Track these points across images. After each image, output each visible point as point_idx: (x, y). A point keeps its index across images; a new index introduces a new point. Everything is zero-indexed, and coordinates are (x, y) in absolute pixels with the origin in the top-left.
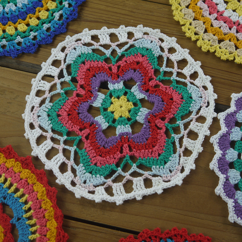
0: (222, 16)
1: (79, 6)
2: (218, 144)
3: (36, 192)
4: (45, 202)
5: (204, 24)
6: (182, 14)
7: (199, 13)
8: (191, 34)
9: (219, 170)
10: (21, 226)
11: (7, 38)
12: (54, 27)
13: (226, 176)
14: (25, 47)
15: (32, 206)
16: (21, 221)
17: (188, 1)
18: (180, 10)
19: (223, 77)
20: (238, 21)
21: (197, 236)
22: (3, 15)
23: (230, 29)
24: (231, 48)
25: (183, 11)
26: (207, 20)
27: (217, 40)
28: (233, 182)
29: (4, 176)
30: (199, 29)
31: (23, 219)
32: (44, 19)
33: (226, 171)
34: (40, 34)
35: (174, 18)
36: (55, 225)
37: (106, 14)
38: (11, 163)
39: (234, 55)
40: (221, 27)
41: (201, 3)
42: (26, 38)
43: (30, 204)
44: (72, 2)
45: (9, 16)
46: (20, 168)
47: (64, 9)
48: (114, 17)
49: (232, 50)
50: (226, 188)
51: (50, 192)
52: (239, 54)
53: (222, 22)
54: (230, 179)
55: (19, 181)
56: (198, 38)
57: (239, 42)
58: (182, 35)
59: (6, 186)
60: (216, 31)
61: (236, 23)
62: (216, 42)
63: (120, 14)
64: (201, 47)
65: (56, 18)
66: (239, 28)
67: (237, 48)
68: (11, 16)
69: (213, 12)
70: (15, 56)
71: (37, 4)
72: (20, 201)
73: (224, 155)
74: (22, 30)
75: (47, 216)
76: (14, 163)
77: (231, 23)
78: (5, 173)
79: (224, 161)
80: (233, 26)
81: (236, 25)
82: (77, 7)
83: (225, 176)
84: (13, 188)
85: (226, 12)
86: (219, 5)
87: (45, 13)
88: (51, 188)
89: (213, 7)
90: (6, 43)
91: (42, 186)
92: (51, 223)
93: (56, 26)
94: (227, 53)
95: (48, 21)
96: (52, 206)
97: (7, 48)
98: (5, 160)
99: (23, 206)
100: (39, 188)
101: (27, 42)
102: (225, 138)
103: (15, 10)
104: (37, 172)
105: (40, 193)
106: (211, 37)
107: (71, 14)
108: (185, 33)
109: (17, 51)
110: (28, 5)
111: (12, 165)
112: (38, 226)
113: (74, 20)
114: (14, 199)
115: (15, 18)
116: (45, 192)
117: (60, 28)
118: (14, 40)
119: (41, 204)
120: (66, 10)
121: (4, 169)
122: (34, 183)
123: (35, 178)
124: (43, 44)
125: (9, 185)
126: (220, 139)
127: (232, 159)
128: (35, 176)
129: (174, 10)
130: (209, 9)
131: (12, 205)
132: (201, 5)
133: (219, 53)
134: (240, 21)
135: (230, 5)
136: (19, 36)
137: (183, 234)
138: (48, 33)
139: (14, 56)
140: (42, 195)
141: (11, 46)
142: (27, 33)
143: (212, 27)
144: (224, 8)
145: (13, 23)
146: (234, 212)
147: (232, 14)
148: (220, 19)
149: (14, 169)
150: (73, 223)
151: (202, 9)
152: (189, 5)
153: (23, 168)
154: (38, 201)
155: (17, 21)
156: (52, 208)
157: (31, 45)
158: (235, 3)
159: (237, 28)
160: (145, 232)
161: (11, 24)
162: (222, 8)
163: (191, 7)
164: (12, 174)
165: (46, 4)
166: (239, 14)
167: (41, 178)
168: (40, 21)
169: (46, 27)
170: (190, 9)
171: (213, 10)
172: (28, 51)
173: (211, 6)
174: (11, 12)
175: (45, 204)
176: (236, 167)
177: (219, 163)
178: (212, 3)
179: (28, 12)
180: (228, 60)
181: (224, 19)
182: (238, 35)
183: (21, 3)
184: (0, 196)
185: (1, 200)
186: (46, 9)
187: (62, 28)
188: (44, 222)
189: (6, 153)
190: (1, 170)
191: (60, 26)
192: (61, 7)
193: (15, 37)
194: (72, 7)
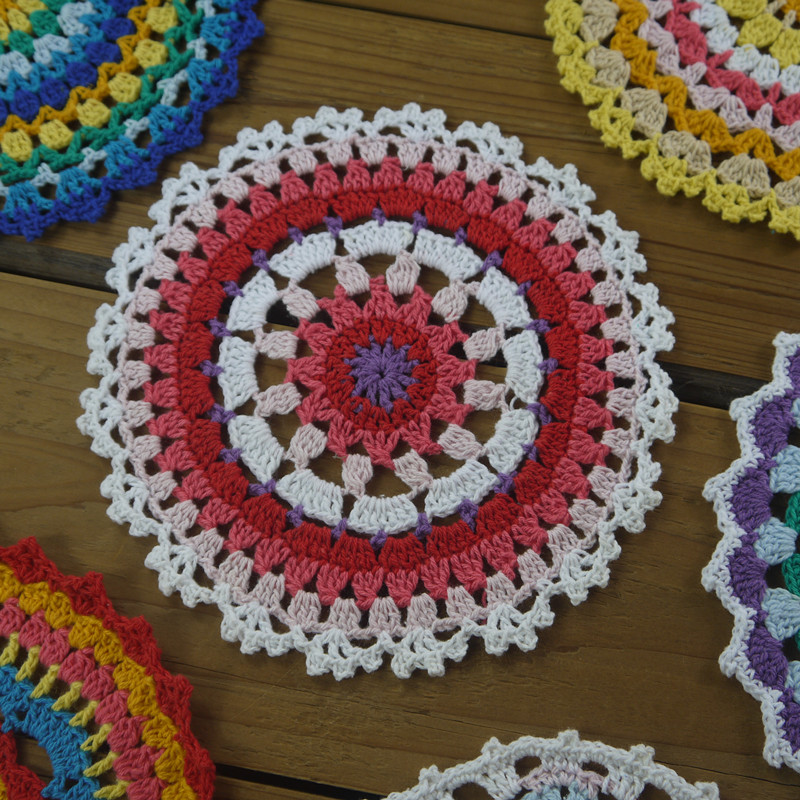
0: (725, 69)
1: (242, 53)
2: (730, 506)
3: (122, 693)
4: (154, 725)
5: (662, 101)
6: (588, 67)
7: (647, 61)
8: (620, 138)
9: (732, 590)
11: (6, 172)
12: (161, 129)
13: (755, 612)
14: (67, 201)
15: (112, 737)
16: (78, 790)
17: (607, 23)
18: (581, 53)
19: (732, 281)
20: (777, 86)
23: (752, 113)
24: (755, 181)
25: (591, 57)
26: (675, 84)
27: (707, 154)
28: (781, 632)
29: (15, 640)
30: (646, 116)
31: (84, 784)
32: (125, 101)
33: (756, 595)
34: (115, 153)
35: (562, 82)
36: (190, 799)
37: (334, 78)
38: (36, 597)
39: (767, 205)
40: (722, 109)
41: (651, 27)
42: (69, 170)
43: (105, 733)
44: (219, 40)
45: (9, 96)
46: (68, 613)
47: (192, 64)
48: (361, 87)
49: (758, 187)
50: (755, 653)
51: (169, 692)
52: (783, 201)
53: (724, 93)
54: (768, 623)
55: (66, 657)
56: (643, 149)
57: (782, 158)
58: (591, 139)
59: (25, 675)
60: (703, 122)
61: (771, 94)
62: (705, 161)
64: (656, 180)
65: (167, 98)
66: (779, 112)
67: (775, 179)
68: (16, 94)
69: (693, 57)
70: (35, 232)
71: (102, 52)
72: (73, 721)
73: (749, 541)
74: (56, 144)
75: (162, 771)
76: (45, 596)
77: (753, 95)
78: (18, 630)
79: (751, 562)
80: (759, 103)
81: (771, 100)
82: (235, 57)
83: (753, 612)
84: (46, 682)
85: (735, 54)
86: (714, 31)
87: (129, 83)
88: (170, 677)
89: (693, 41)
90: (3, 191)
91: (142, 669)
92: (177, 792)
93: (168, 124)
94: (743, 196)
95: (140, 107)
96: (176, 738)
97: (9, 208)
98: (17, 589)
99: (84, 740)
100: (132, 678)
101: (73, 185)
102: (752, 484)
103: (28, 74)
104: (122, 625)
105: (136, 694)
106: (687, 145)
107: (216, 84)
108: (599, 133)
109: (42, 218)
110: (71, 57)
111: (40, 603)
113: (227, 102)
114: (53, 718)
115: (31, 102)
116: (152, 692)
117: (181, 133)
118: (30, 179)
119: (141, 731)
120: (200, 68)
121: (13, 617)
122: (115, 660)
124: (126, 189)
125: (32, 670)
126: (736, 489)
127: (776, 556)
128: (118, 637)
129: (561, 54)
130: (680, 48)
131: (45, 738)
132: (651, 34)
133: (716, 198)
134: (784, 86)
135: (750, 31)
136: (44, 165)
138: (142, 152)
139: (31, 232)
140: (143, 701)
141: (20, 199)
142: (71, 154)
143: (689, 111)
144: (729, 41)
145: (23, 119)
146: (783, 733)
147: (756, 62)
148: (718, 82)
149: (46, 618)
151: (656, 48)
152: (613, 34)
153: (76, 611)
154: (129, 722)
155: (37, 113)
156: (176, 745)
157: (86, 195)
158: (766, 22)
159: (773, 110)
161: (16, 125)
162: (722, 41)
163: (619, 42)
164: (42, 633)
165: (130, 49)
166: (780, 61)
167: (139, 645)
168: (114, 110)
169: (134, 130)
170: (614, 49)
171: (691, 49)
172: (76, 214)
173: (686, 37)
174: (15, 81)
175: (155, 731)
176: (790, 582)
177: (734, 569)
178: (688, 25)
179: (72, 81)
180: (745, 223)
181: (731, 80)
182: (781, 134)
183: (47, 48)
184: (7, 707)
185: (10, 723)
186: (132, 67)
187: (187, 130)
188: (154, 789)
189: (20, 563)
190: (5, 620)
191: (181, 124)
192: (181, 60)
193: (32, 167)
194: (218, 57)
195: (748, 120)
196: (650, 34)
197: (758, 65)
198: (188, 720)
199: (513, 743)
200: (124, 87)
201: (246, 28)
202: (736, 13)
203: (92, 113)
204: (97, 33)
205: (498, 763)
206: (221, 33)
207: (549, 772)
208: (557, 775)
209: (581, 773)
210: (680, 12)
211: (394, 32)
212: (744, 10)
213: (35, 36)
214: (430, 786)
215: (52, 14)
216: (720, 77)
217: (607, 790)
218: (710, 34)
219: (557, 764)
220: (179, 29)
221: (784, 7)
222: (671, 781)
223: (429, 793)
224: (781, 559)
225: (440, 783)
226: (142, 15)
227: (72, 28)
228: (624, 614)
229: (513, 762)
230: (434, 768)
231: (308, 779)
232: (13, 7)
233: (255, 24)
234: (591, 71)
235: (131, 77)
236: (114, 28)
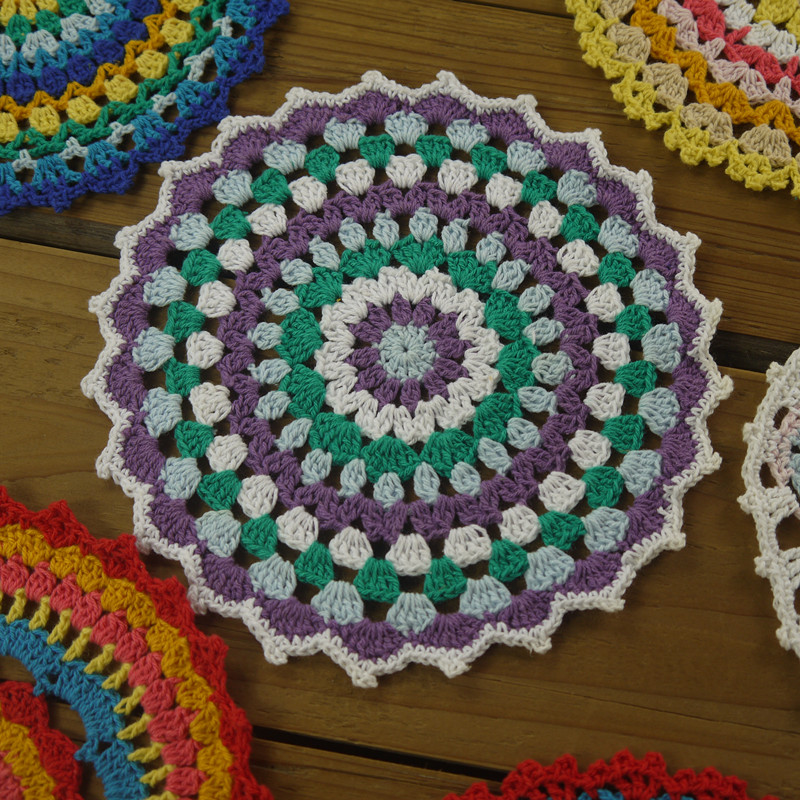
0: (743, 44)
1: (268, 30)
3: (155, 655)
4: (189, 687)
5: (683, 75)
6: (609, 43)
7: (667, 37)
8: (643, 110)
10: (111, 768)
11: (34, 145)
12: (188, 104)
14: (94, 173)
15: (146, 699)
16: (111, 753)
17: (625, 1)
18: (602, 30)
19: (757, 247)
20: (795, 59)
21: (698, 776)
22: (18, 69)
23: (771, 86)
24: (776, 150)
25: (612, 33)
26: (694, 59)
27: (728, 125)
29: (46, 604)
30: (667, 90)
31: (118, 746)
32: (152, 77)
34: (142, 127)
35: (584, 57)
36: (227, 762)
37: (359, 55)
38: (67, 561)
39: (789, 173)
40: (742, 82)
41: (670, 5)
42: (97, 143)
43: (139, 695)
44: (245, 18)
45: (37, 72)
46: (100, 576)
47: (218, 41)
49: (780, 156)
51: (203, 652)
53: (743, 65)
55: (98, 619)
56: (665, 121)
58: (614, 112)
59: (56, 638)
60: (724, 94)
61: (790, 67)
62: (727, 132)
63: (404, 50)
64: (679, 150)
65: (194, 74)
66: (798, 84)
67: (796, 148)
68: (44, 71)
69: (712, 33)
70: (63, 203)
71: (129, 30)
72: (106, 684)
74: (84, 118)
75: (197, 732)
76: (76, 559)
77: (771, 68)
78: (49, 594)
80: (779, 75)
81: (789, 73)
82: (261, 34)
84: (78, 645)
85: (753, 30)
86: (731, 8)
87: (156, 60)
88: (205, 638)
89: (711, 18)
90: (31, 164)
91: (176, 631)
92: (213, 753)
93: (195, 98)
94: (765, 165)
95: (167, 84)
96: (212, 699)
97: (37, 181)
98: (47, 553)
99: (117, 703)
100: (165, 640)
101: (101, 158)
103: (55, 52)
104: (155, 586)
105: (170, 656)
106: (708, 117)
107: (242, 60)
108: (622, 106)
109: (71, 189)
110: (98, 35)
111: (71, 567)
112: (169, 767)
113: (253, 78)
114: (85, 680)
115: (58, 78)
116: (186, 654)
117: (208, 107)
118: (59, 152)
119: (176, 693)
120: (226, 45)
121: (44, 581)
122: (148, 623)
124: (154, 162)
125: (64, 633)
128: (151, 599)
129: (582, 31)
130: (698, 24)
131: (78, 702)
132: (671, 12)
133: (739, 167)
135: (766, 9)
136: (72, 139)
137: (652, 771)
138: (169, 126)
139: (59, 203)
140: (177, 663)
141: (48, 172)
142: (99, 128)
143: (710, 84)
144: (746, 18)
145: (50, 95)
147: (773, 38)
148: (737, 56)
149: (78, 581)
150: (283, 751)
151: (675, 25)
152: (632, 11)
153: (108, 575)
154: (163, 684)
155: (65, 89)
156: (211, 706)
157: (114, 167)
159: (793, 84)
160: (525, 770)
161: (44, 101)
162: (740, 18)
163: (639, 19)
164: (74, 596)
165: (156, 27)
166: (796, 36)
167: (172, 607)
168: (141, 86)
169: (161, 105)
170: (635, 26)
171: (710, 25)
172: (105, 186)
173: (704, 14)
174: (43, 59)
175: (189, 692)
178: (706, 2)
179: (100, 58)
180: (767, 190)
181: (750, 54)
182: (799, 106)
183: (74, 27)
184: (38, 671)
185: (42, 686)
186: (158, 44)
187: (215, 105)
188: (189, 751)
189: (50, 527)
190: (36, 584)
191: (207, 99)
192: (208, 38)
193: (60, 141)
194: (244, 35)
195: (768, 92)
196: (668, 11)
197: (775, 40)
198: (223, 679)
200: (151, 64)
201: (272, 6)
204: (124, 12)
206: (246, 12)
211: (417, 11)
213: (62, 16)
216: (738, 52)
218: (727, 11)
220: (205, 8)
227: (99, 8)
231: (345, 740)
233: (280, 3)
234: (612, 46)
235: (158, 54)
236: (139, 8)
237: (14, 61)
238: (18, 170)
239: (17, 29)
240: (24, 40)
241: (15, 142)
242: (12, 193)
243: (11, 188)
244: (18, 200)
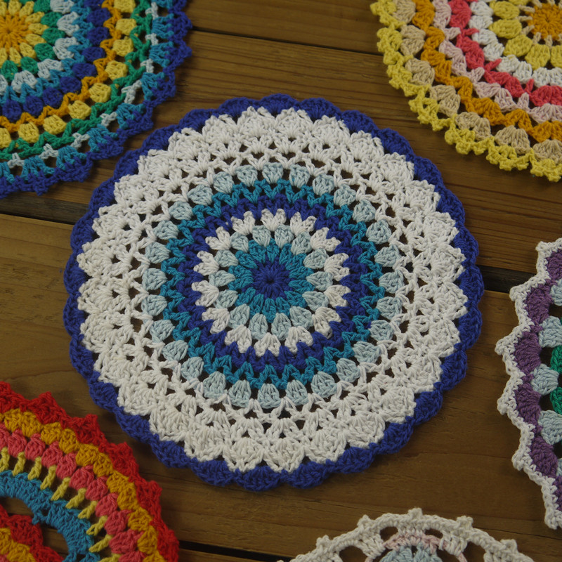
0: (497, 71)
1: (177, 68)
2: (514, 357)
3: (113, 495)
4: (136, 516)
5: (457, 93)
6: (407, 72)
7: (445, 67)
8: (430, 118)
9: (518, 413)
11: (22, 150)
12: (125, 119)
13: (534, 427)
14: (63, 168)
15: (107, 525)
16: (85, 561)
17: (418, 43)
18: (402, 63)
19: (508, 209)
20: (531, 81)
22: (10, 98)
23: (516, 100)
24: (520, 143)
25: (409, 65)
26: (464, 82)
27: (487, 126)
28: (552, 439)
29: (39, 462)
30: (447, 103)
31: (90, 557)
32: (100, 101)
33: (534, 415)
34: (95, 136)
35: (390, 82)
37: (240, 83)
38: (52, 433)
39: (529, 158)
40: (496, 97)
41: (447, 45)
42: (64, 148)
43: (103, 522)
44: (162, 60)
45: (23, 99)
46: (75, 443)
47: (144, 76)
48: (258, 89)
49: (522, 147)
50: (536, 454)
51: (145, 493)
52: (539, 156)
53: (497, 86)
54: (543, 433)
55: (74, 472)
56: (446, 125)
57: (537, 128)
58: (411, 119)
59: (47, 485)
60: (484, 106)
61: (528, 86)
62: (487, 131)
63: (269, 79)
64: (455, 144)
65: (129, 98)
66: (534, 98)
67: (533, 141)
68: (27, 99)
69: (476, 64)
70: (43, 189)
71: (84, 70)
72: (81, 515)
73: (527, 380)
74: (55, 130)
75: (142, 546)
76: (59, 431)
77: (516, 87)
78: (41, 456)
79: (529, 394)
80: (520, 92)
81: (528, 90)
82: (173, 71)
84: (61, 489)
85: (503, 61)
86: (488, 47)
87: (103, 90)
88: (146, 483)
89: (474, 54)
90: (20, 163)
91: (126, 479)
92: (153, 560)
93: (130, 116)
94: (513, 153)
95: (110, 106)
96: (151, 523)
97: (24, 174)
98: (39, 428)
99: (88, 528)
100: (120, 485)
101: (67, 158)
102: (527, 342)
103: (35, 85)
104: (111, 449)
105: (123, 495)
106: (474, 121)
107: (161, 89)
108: (416, 115)
109: (48, 180)
110: (63, 73)
111: (55, 437)
113: (169, 101)
114: (67, 513)
115: (37, 103)
116: (134, 494)
117: (139, 121)
118: (39, 154)
119: (127, 520)
120: (150, 78)
121: (37, 447)
122: (107, 473)
123: (108, 462)
124: (103, 159)
125: (51, 481)
126: (517, 346)
127: (546, 389)
128: (109, 457)
129: (389, 64)
130: (466, 58)
131: (62, 527)
132: (448, 50)
133: (495, 155)
134: (536, 81)
135: (512, 46)
136: (48, 145)
138: (113, 134)
139: (40, 190)
140: (128, 500)
141: (32, 168)
142: (65, 137)
143: (475, 99)
144: (498, 53)
145: (32, 115)
146: (557, 506)
147: (516, 66)
148: (493, 80)
149: (60, 446)
151: (450, 59)
152: (422, 50)
153: (80, 441)
154: (119, 514)
155: (42, 111)
156: (151, 528)
157: (77, 164)
158: (522, 40)
159: (530, 97)
161: (28, 119)
162: (494, 53)
163: (426, 55)
164: (58, 456)
165: (102, 67)
166: (532, 65)
167: (124, 462)
168: (93, 107)
169: (107, 120)
170: (423, 60)
171: (474, 59)
172: (70, 176)
173: (470, 51)
174: (26, 90)
175: (137, 520)
176: (556, 406)
177: (519, 398)
178: (471, 43)
179: (65, 89)
180: (515, 171)
181: (501, 78)
182: (535, 113)
183: (46, 68)
184: (35, 507)
185: (38, 518)
186: (104, 79)
187: (143, 119)
188: (138, 559)
189: (40, 410)
190: (31, 449)
191: (138, 116)
192: (137, 74)
193: (40, 146)
194: (162, 71)
195: (514, 103)
196: (446, 50)
197: (518, 68)
198: (159, 510)
199: (378, 518)
200: (99, 92)
201: (180, 51)
202: (502, 35)
203: (78, 110)
204: (80, 58)
205: (369, 532)
206: (163, 56)
207: (403, 537)
208: (409, 538)
209: (425, 537)
210: (466, 35)
211: (278, 52)
212: (507, 33)
213: (38, 60)
214: (324, 549)
215: (49, 46)
216: (494, 77)
217: (443, 548)
218: (485, 49)
219: (408, 531)
220: (135, 53)
221: (533, 30)
222: (485, 539)
223: (324, 554)
224: (549, 391)
225: (331, 547)
226: (110, 45)
227: (63, 55)
228: (448, 431)
229: (379, 531)
230: (326, 537)
231: (241, 548)
232: (23, 42)
233: (186, 49)
234: (409, 75)
235: (104, 86)
236: (91, 54)
237: (7, 93)
238: (12, 167)
239: (8, 70)
240: (13, 78)
241: (9, 148)
242: (9, 183)
243: (7, 179)
244: (12, 188)
